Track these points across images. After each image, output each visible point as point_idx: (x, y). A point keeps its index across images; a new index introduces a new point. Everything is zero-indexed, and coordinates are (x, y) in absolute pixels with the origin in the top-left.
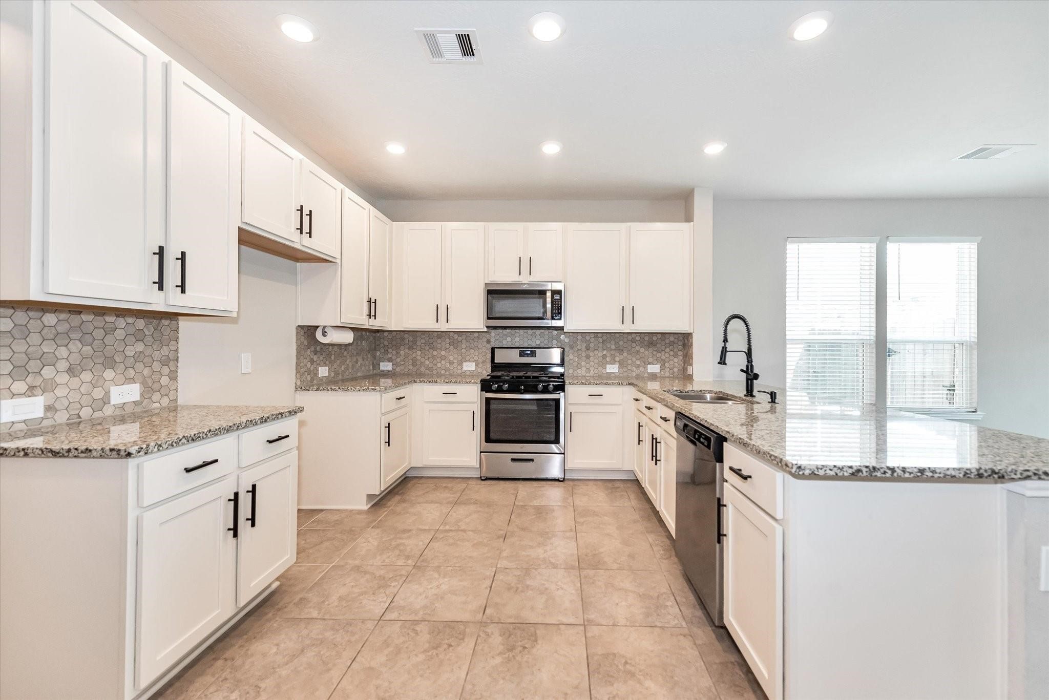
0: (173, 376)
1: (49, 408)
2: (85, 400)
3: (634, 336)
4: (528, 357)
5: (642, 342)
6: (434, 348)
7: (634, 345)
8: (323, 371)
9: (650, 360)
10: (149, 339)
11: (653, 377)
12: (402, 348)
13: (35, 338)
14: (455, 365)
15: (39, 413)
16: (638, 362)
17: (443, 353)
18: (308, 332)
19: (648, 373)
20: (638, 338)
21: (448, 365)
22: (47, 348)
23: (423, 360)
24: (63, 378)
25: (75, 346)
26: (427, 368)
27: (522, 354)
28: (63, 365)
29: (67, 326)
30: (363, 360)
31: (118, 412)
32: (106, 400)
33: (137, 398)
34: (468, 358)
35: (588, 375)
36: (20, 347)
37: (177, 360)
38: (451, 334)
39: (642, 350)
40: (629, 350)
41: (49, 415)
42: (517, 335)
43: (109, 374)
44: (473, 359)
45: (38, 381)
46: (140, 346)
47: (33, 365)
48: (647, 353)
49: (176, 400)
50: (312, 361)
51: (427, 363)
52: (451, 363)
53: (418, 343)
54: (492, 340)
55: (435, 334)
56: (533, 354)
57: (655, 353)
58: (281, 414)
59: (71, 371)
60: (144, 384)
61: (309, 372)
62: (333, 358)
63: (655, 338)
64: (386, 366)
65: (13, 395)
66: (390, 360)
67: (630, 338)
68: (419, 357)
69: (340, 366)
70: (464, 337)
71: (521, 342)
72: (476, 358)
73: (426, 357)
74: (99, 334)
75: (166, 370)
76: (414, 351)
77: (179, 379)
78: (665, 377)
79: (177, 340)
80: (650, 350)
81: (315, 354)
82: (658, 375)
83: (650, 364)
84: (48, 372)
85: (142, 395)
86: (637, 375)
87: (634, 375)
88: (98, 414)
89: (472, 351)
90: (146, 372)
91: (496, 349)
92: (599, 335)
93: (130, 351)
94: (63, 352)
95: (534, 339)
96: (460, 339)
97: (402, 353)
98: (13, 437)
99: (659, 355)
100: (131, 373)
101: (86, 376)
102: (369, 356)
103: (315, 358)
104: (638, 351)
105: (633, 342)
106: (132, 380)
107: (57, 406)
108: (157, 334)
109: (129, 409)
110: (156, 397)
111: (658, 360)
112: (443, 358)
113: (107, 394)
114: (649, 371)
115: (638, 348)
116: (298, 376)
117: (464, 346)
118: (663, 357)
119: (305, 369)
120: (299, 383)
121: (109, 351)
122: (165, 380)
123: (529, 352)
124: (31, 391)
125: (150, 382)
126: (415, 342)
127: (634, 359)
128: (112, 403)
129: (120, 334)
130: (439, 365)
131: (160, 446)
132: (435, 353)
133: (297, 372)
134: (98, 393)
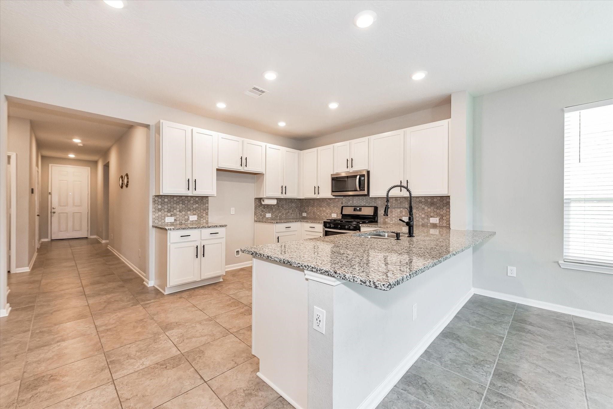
0: (207, 214)
1: (175, 220)
2: (183, 219)
3: (420, 199)
4: (357, 211)
5: (426, 203)
6: (321, 207)
7: (421, 205)
8: (269, 215)
9: (432, 214)
10: (200, 203)
11: (434, 226)
12: (310, 206)
13: (172, 203)
14: (329, 215)
15: (173, 221)
16: (423, 216)
17: (324, 209)
18: (259, 200)
19: (431, 224)
20: (423, 200)
21: (326, 215)
22: (175, 205)
23: (317, 212)
24: (178, 213)
25: (181, 205)
26: (318, 216)
27: (355, 210)
28: (178, 210)
29: (179, 200)
30: (293, 211)
31: (191, 222)
32: (188, 219)
33: (196, 219)
34: (334, 211)
35: (391, 222)
36: (169, 205)
37: (208, 209)
38: (327, 200)
39: (426, 208)
40: (417, 208)
41: (175, 221)
42: (355, 199)
43: (189, 212)
44: (335, 212)
45: (173, 213)
46: (197, 205)
47: (172, 209)
48: (429, 210)
49: (208, 221)
50: (262, 211)
51: (318, 213)
52: (327, 214)
53: (315, 204)
54: (344, 202)
55: (321, 200)
56: (360, 210)
57: (435, 210)
58: (217, 226)
59: (180, 211)
60: (198, 216)
61: (261, 215)
62: (274, 210)
63: (435, 200)
64: (304, 215)
65: (168, 216)
66: (306, 212)
67: (418, 200)
68: (315, 211)
69: (278, 213)
70: (332, 201)
71: (357, 203)
72: (337, 211)
73: (318, 211)
74: (186, 202)
75: (205, 212)
76: (314, 208)
77: (209, 215)
78: (443, 227)
79: (208, 203)
80: (432, 208)
81: (264, 208)
82: (438, 225)
83: (432, 217)
84: (175, 211)
85: (198, 218)
86: (422, 224)
87: (421, 223)
88: (186, 223)
89: (335, 208)
90: (199, 212)
91: (343, 207)
92: (398, 199)
93: (194, 206)
94: (178, 207)
95: (363, 202)
96: (331, 202)
97: (310, 209)
98: (167, 225)
99: (438, 211)
100: (195, 212)
101: (183, 213)
102: (297, 210)
103: (264, 210)
104: (424, 208)
105: (420, 203)
106: (195, 214)
107: (177, 219)
108: (202, 202)
109: (194, 222)
110: (202, 219)
111: (438, 215)
112: (324, 211)
113: (189, 217)
114: (431, 222)
115: (423, 206)
116: (256, 216)
117: (332, 206)
118: (442, 213)
119: (259, 214)
120: (256, 219)
121: (189, 206)
122: (204, 215)
123: (358, 209)
124: (171, 216)
125: (200, 215)
126: (314, 203)
127: (421, 214)
128: (190, 220)
129: (192, 202)
130: (323, 215)
131: (174, 229)
132: (321, 209)
133: (255, 214)
134: (186, 217)
